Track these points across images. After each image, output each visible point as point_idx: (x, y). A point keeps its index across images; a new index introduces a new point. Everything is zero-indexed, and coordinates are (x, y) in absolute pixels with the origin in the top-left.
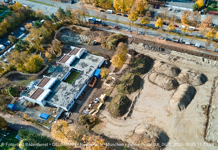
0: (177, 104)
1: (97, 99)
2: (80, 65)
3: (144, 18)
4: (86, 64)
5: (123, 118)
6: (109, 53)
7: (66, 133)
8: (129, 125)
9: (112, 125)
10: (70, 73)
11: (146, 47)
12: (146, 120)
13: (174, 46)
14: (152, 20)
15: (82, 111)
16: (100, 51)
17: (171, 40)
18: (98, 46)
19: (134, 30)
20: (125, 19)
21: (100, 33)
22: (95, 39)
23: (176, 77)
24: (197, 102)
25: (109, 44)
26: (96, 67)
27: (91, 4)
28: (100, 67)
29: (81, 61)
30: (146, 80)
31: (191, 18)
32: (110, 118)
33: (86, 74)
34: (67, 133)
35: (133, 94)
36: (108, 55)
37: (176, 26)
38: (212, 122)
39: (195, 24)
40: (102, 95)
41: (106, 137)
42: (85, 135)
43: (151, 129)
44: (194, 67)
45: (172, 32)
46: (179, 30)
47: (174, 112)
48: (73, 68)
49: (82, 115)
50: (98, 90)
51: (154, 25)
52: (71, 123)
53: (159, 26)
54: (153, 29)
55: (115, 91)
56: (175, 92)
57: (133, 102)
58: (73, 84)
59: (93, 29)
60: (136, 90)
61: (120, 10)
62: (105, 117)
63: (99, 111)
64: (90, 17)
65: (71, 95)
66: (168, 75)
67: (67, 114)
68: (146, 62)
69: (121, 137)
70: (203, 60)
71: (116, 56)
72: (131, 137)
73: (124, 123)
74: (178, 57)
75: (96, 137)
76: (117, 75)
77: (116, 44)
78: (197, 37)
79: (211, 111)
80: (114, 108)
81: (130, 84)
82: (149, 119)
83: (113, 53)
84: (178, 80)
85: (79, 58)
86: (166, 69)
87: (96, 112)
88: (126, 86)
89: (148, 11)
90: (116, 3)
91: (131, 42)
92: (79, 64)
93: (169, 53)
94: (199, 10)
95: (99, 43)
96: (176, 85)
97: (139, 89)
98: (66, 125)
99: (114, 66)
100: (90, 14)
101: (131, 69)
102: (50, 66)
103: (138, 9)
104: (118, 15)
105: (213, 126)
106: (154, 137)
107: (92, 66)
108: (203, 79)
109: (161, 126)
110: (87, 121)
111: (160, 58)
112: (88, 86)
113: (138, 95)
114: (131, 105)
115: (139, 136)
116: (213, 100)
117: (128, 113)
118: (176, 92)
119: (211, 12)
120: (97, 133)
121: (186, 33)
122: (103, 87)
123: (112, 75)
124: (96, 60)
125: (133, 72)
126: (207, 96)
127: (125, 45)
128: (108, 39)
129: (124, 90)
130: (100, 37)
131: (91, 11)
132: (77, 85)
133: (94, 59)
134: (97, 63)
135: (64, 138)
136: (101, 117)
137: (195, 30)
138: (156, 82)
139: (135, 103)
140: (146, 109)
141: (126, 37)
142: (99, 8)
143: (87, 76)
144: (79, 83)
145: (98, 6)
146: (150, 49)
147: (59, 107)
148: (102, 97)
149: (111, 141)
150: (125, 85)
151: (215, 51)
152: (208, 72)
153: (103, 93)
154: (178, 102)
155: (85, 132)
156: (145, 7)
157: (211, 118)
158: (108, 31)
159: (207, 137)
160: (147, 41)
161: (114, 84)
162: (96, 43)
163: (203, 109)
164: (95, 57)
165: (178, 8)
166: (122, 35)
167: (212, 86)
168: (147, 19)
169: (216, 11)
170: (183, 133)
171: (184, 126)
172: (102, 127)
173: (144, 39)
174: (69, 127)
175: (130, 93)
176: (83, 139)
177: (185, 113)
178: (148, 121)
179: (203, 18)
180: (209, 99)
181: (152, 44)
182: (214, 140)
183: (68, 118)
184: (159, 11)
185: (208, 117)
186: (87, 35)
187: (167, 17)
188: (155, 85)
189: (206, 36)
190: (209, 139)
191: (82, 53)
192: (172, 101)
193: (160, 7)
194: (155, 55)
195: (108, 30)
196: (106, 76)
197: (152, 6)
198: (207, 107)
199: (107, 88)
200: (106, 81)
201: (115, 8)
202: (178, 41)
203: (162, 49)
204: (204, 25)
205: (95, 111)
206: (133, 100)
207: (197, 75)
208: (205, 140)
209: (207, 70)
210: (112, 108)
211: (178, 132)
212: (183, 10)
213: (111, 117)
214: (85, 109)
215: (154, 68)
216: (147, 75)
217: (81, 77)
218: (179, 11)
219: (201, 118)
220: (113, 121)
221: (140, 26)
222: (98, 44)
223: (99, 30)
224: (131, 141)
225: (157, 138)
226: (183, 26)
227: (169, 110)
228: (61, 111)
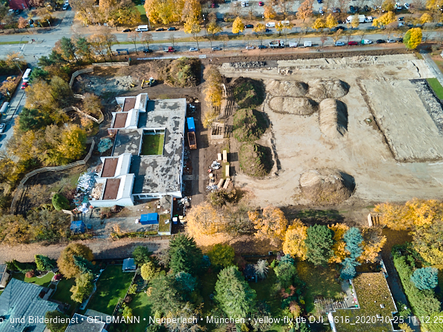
0: (334, 128)
1: (215, 162)
2: (154, 121)
4: (164, 117)
5: (273, 174)
8: (288, 181)
9: (262, 190)
11: (237, 67)
12: (306, 165)
13: (277, 53)
15: (205, 189)
17: (266, 48)
21: (149, 65)
22: (145, 77)
23: (307, 95)
24: (356, 118)
25: (179, 76)
26: (183, 116)
29: (151, 115)
30: (267, 111)
32: (252, 182)
33: (174, 132)
35: (264, 137)
38: (390, 136)
39: (285, 16)
40: (219, 154)
47: (336, 141)
48: (146, 130)
49: (208, 194)
50: (206, 150)
55: (234, 142)
56: (319, 114)
57: (271, 148)
60: (265, 131)
62: (246, 184)
63: (231, 179)
65: (172, 170)
66: (296, 95)
67: (184, 201)
69: (288, 201)
70: (328, 62)
72: (301, 195)
73: (279, 180)
74: (291, 68)
76: (221, 118)
77: (192, 73)
79: (380, 123)
80: (253, 165)
81: (253, 124)
82: (310, 162)
84: (312, 97)
85: (144, 111)
86: (288, 88)
87: (227, 182)
88: (250, 129)
93: (276, 65)
96: (315, 106)
97: (268, 127)
101: (236, 104)
102: (98, 141)
104: (159, 30)
105: (395, 140)
106: (338, 180)
107: (175, 118)
109: (331, 165)
111: (267, 76)
113: (271, 136)
114: (273, 153)
116: (372, 108)
117: (275, 165)
118: (322, 115)
122: (212, 143)
124: (176, 107)
126: (363, 106)
128: (171, 70)
129: (248, 135)
130: (154, 72)
132: (172, 153)
133: (171, 105)
134: (180, 111)
136: (239, 186)
138: (286, 110)
139: (276, 149)
140: (297, 151)
143: (178, 133)
144: (172, 148)
146: (244, 67)
147: (165, 194)
150: (246, 127)
151: (336, 46)
152: (344, 76)
153: (218, 152)
154: (335, 125)
157: (386, 131)
158: (161, 58)
159: (396, 156)
161: (224, 132)
163: (369, 123)
164: (171, 102)
167: (361, 92)
170: (365, 163)
171: (361, 154)
172: (250, 199)
175: (259, 137)
177: (350, 137)
178: (310, 165)
180: (367, 109)
182: (408, 157)
184: (221, 10)
188: (286, 115)
189: (310, 29)
190: (400, 157)
191: (146, 103)
192: (325, 128)
194: (257, 73)
198: (373, 119)
199: (219, 143)
200: (210, 132)
203: (262, 62)
205: (225, 181)
206: (270, 144)
207: (336, 82)
208: (397, 160)
209: (341, 74)
210: (248, 168)
211: (358, 164)
213: (255, 180)
214: (206, 182)
215: (268, 92)
216: (266, 105)
217: (170, 138)
218: (251, 4)
219: (373, 136)
220: (261, 185)
222: (157, 82)
224: (306, 201)
225: (342, 181)
226: (272, 24)
227: (328, 141)
228: (171, 200)
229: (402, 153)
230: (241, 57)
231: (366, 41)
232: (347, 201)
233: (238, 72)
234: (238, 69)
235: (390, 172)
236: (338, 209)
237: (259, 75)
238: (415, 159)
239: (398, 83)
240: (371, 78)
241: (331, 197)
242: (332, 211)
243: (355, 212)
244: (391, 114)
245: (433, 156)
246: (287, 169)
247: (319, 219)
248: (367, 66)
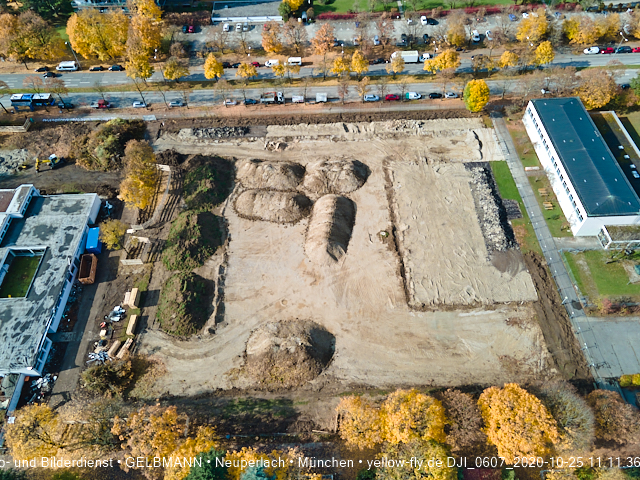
0: (323, 248)
1: (117, 309)
2: (32, 233)
3: (169, 62)
4: (51, 227)
5: (206, 332)
6: (108, 177)
7: (56, 438)
8: (227, 343)
9: (182, 361)
10: (7, 266)
11: (201, 135)
12: (265, 314)
13: (268, 113)
14: (192, 65)
15: (86, 358)
16: (78, 179)
17: (257, 102)
18: (69, 168)
19: (156, 101)
20: (120, 78)
21: (60, 131)
22: (50, 150)
23: (299, 188)
24: (366, 228)
25: (99, 153)
26: (82, 226)
27: (4, 58)
28: (93, 221)
29: (32, 222)
30: (230, 216)
31: (285, 39)
32: (170, 345)
33: (59, 254)
34: (60, 436)
35: (211, 261)
36: (107, 183)
37: (257, 65)
38: (410, 262)
39: (298, 49)
40: (127, 294)
41: (178, 397)
42: (116, 417)
43: (284, 331)
44: (332, 152)
45: (251, 81)
46: (268, 72)
47: (322, 271)
48: (14, 251)
49: (89, 369)
50: (110, 284)
51: (202, 75)
52: (62, 404)
53: (216, 76)
54: (204, 86)
55: (160, 270)
56: (309, 222)
57: (216, 282)
58: (31, 295)
59: (36, 126)
60: (215, 251)
61: (97, 56)
62: (158, 348)
63: (134, 340)
64: (12, 94)
65: (33, 326)
66: (281, 188)
67: (42, 383)
68: (214, 172)
69: (217, 381)
70: (347, 130)
71: (129, 179)
72: (242, 370)
73: (213, 342)
74: (287, 139)
75: (151, 409)
76: (149, 228)
77: (118, 148)
78: (314, 79)
79: (401, 238)
80: (174, 316)
81: (193, 240)
82: (273, 309)
83: (118, 174)
84: (306, 192)
85: (21, 216)
86: (269, 176)
87: (126, 345)
88: (186, 249)
89: (174, 42)
90: (78, 39)
91: (159, 133)
92: (28, 233)
93: (264, 134)
94: (296, 17)
95: (68, 158)
96: (305, 205)
97: (221, 244)
98: (49, 414)
99: (132, 208)
100: (12, 86)
101: (183, 201)
103: (146, 43)
104: (95, 70)
105: (416, 270)
106: (300, 347)
107: (69, 228)
108: (361, 172)
109: (304, 314)
110: (108, 377)
111: (245, 152)
112: (77, 285)
113: (223, 260)
114: (216, 292)
115: (261, 361)
116: (395, 212)
117: (214, 314)
118: (313, 222)
119: (325, 15)
120: (150, 397)
121: (286, 75)
122: (122, 272)
123: (137, 233)
124: (77, 208)
125: (191, 206)
126: (381, 208)
127: (143, 145)
128: (90, 142)
129: (184, 260)
130: (66, 143)
131: (8, 76)
132: (44, 293)
133: (69, 204)
134: (82, 215)
135: (54, 454)
136: (146, 352)
137: (303, 64)
138: (258, 214)
139: (223, 284)
140: (257, 288)
141: (141, 124)
142: (31, 63)
143: (64, 257)
144: (46, 284)
145: (26, 60)
146: (212, 137)
147: (7, 372)
148: (130, 298)
149: (196, 401)
150: (180, 246)
151: (364, 102)
152: (366, 154)
153: (128, 289)
154: (325, 244)
155: (114, 409)
156: (162, 35)
157: (406, 253)
158: (82, 120)
159: (412, 299)
160: (199, 118)
161: (149, 253)
162: (57, 161)
163: (384, 239)
164: (71, 200)
165: (244, 19)
166: (127, 121)
167: (385, 182)
168: (179, 64)
169: (334, 9)
170: (360, 312)
171: (357, 295)
172: (157, 377)
173: (189, 117)
174: (62, 415)
175: (202, 263)
176: (115, 431)
177: (347, 263)
178: (271, 315)
179: (312, 32)
180: (387, 213)
181: (215, 123)
182: (429, 301)
183: (48, 395)
184: (203, 37)
185: (399, 254)
186: (23, 144)
187: (227, 47)
188: (257, 222)
189: (332, 72)
190: (416, 301)
191: (25, 201)
192: (311, 246)
193: (202, 27)
194: (231, 147)
195: (82, 116)
196: (121, 241)
197: (179, 28)
198: (390, 232)
199: (135, 272)
200: (124, 254)
201: (79, 55)
202: (273, 99)
203: (242, 129)
204: (318, 48)
205: (123, 343)
206: (216, 275)
207: (345, 167)
208: (409, 306)
209: (363, 150)
210: (167, 319)
211: (348, 314)
212: (259, 24)
213: (174, 342)
214: (91, 348)
215: (240, 180)
216: (230, 204)
217: (49, 266)
218: (251, 27)
219: (385, 262)
220: (181, 352)
221: (167, 87)
222: (65, 162)
223: (53, 125)
224: (246, 380)
225: (307, 347)
226: (274, 62)
227: (310, 270)
228: (20, 382)
229: (422, 293)
230: (211, 118)
231: (412, 95)
232: (312, 382)
233: (201, 144)
234: (202, 139)
235: (396, 328)
236: (294, 397)
237: (233, 151)
238: (440, 305)
239: (445, 168)
240: (407, 158)
241: (288, 375)
242: (282, 401)
243: (320, 403)
244: (422, 223)
245: (468, 300)
246: (233, 321)
247: (258, 415)
248: (405, 137)
